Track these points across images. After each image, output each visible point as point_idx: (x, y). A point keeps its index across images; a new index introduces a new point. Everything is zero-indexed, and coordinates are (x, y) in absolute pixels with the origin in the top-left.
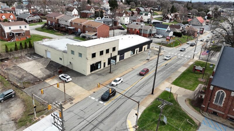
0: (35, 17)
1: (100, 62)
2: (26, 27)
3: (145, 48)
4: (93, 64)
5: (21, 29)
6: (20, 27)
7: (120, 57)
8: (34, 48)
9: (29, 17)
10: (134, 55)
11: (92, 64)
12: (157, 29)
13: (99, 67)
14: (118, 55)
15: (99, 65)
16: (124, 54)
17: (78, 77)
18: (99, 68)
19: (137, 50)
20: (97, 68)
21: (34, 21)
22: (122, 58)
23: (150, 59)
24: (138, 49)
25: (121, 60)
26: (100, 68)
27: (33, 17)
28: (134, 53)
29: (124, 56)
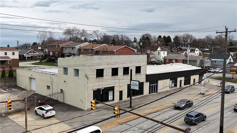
0: (38, 53)
1: (112, 89)
2: (13, 54)
3: (194, 80)
4: (99, 90)
5: (6, 56)
6: (5, 53)
7: (150, 86)
8: (15, 78)
9: (29, 53)
10: (175, 88)
11: (96, 88)
12: (212, 61)
13: (110, 97)
14: (147, 81)
15: (111, 93)
16: (157, 83)
17: (70, 112)
18: (109, 99)
19: (181, 81)
20: (107, 100)
21: (35, 57)
22: (153, 89)
23: (206, 93)
24: (183, 79)
25: (152, 92)
26: (113, 100)
27: (34, 52)
28: (176, 85)
29: (157, 86)
